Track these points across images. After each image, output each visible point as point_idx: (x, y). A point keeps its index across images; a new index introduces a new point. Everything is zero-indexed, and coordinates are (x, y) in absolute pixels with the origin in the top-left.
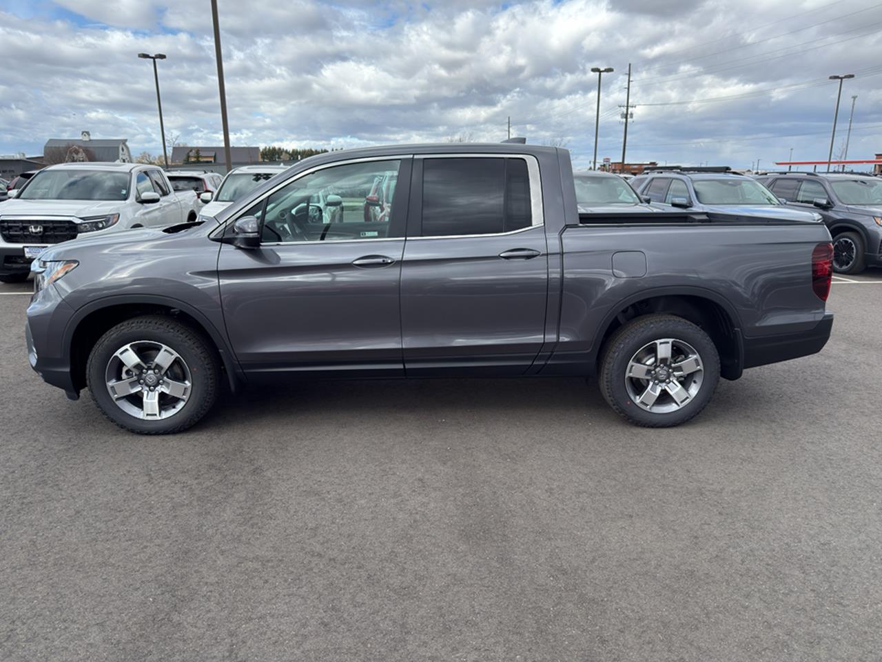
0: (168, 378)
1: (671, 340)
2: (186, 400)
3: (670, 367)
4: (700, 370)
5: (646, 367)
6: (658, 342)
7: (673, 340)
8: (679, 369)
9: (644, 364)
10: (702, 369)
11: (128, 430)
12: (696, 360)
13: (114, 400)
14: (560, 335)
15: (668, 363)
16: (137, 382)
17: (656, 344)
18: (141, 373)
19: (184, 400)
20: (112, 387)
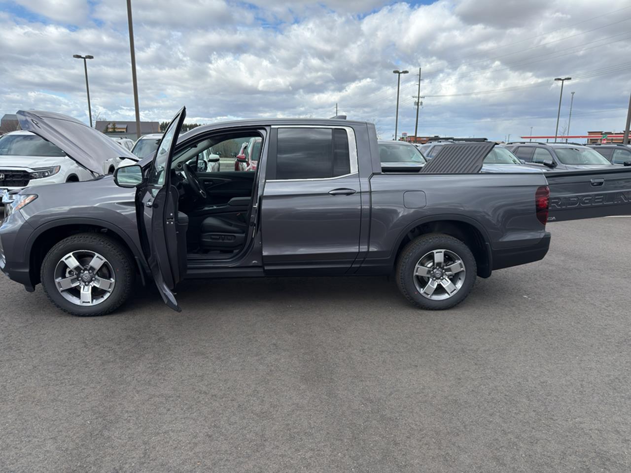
0: (98, 276)
1: (443, 251)
2: (111, 292)
3: (443, 269)
4: (463, 271)
5: (427, 268)
6: (435, 251)
7: (444, 250)
8: (449, 270)
9: (426, 267)
10: (465, 270)
11: (69, 313)
12: (460, 264)
13: (60, 291)
14: (370, 246)
15: (442, 266)
16: (77, 279)
17: (433, 253)
18: (80, 273)
19: (109, 292)
20: (59, 283)
